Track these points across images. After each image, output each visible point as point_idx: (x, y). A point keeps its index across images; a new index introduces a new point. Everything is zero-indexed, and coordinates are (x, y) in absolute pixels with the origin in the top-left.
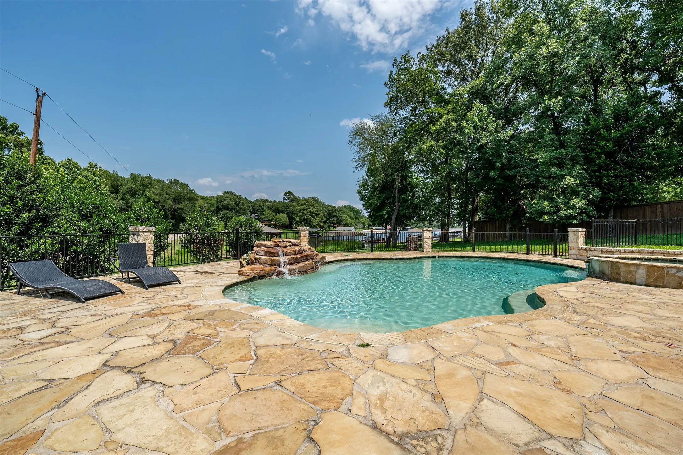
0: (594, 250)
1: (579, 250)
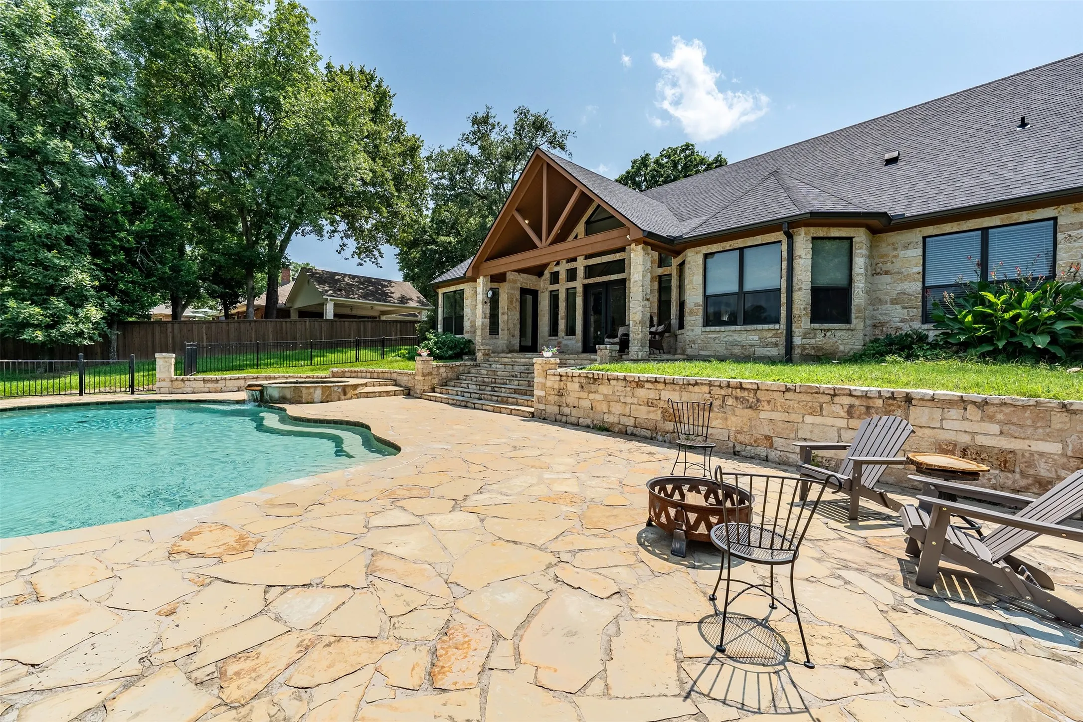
0: (195, 380)
1: (172, 381)
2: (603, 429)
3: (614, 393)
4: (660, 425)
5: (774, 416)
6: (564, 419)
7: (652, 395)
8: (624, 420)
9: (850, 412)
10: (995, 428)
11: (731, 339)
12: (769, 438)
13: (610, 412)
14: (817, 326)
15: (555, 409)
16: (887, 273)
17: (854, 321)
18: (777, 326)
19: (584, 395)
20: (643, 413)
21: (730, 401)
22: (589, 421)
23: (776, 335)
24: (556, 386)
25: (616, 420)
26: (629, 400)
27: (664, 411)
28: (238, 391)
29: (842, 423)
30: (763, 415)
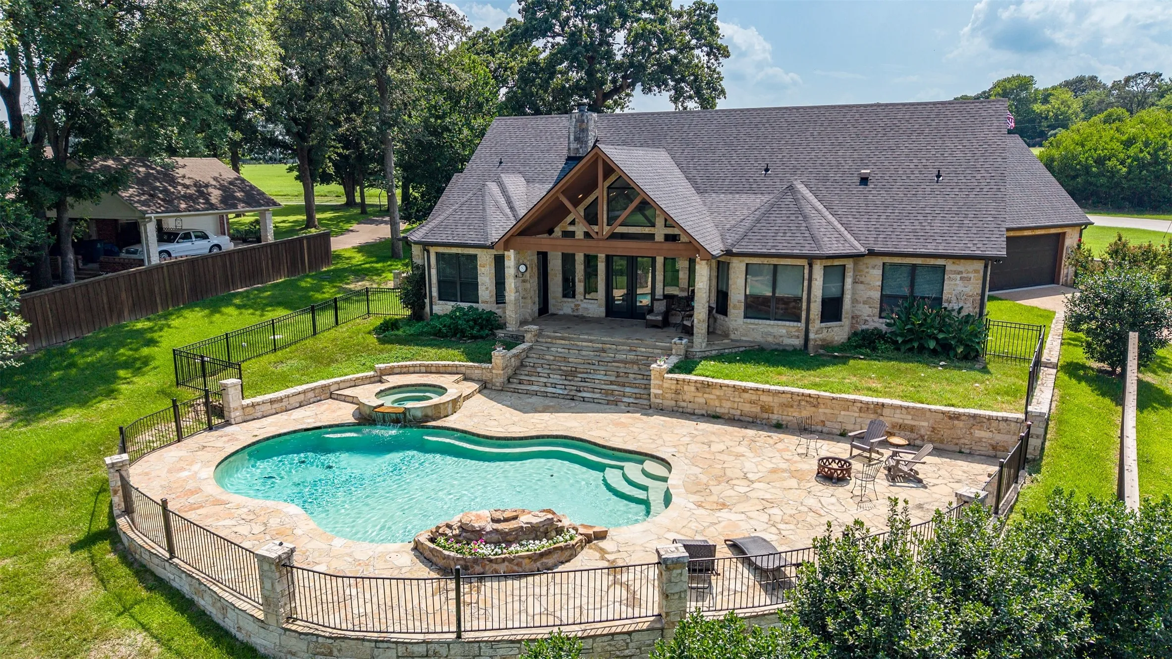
2: (715, 417)
3: (725, 395)
4: (760, 415)
5: (827, 411)
6: (681, 410)
7: (754, 397)
8: (732, 411)
9: (861, 410)
10: (910, 417)
11: (766, 330)
12: (823, 422)
13: (721, 406)
14: (823, 325)
15: (673, 403)
16: (862, 283)
17: (843, 319)
18: (799, 324)
19: (700, 395)
20: (747, 408)
21: (803, 403)
22: (704, 412)
23: (798, 331)
24: (673, 387)
25: (726, 411)
26: (737, 400)
27: (762, 407)
28: (300, 406)
29: (856, 415)
30: (820, 410)
